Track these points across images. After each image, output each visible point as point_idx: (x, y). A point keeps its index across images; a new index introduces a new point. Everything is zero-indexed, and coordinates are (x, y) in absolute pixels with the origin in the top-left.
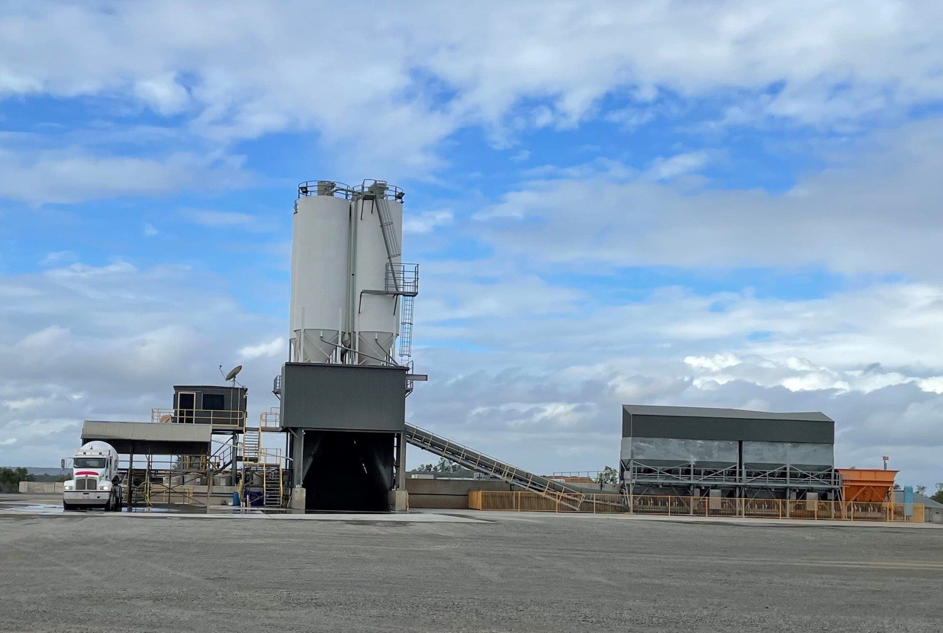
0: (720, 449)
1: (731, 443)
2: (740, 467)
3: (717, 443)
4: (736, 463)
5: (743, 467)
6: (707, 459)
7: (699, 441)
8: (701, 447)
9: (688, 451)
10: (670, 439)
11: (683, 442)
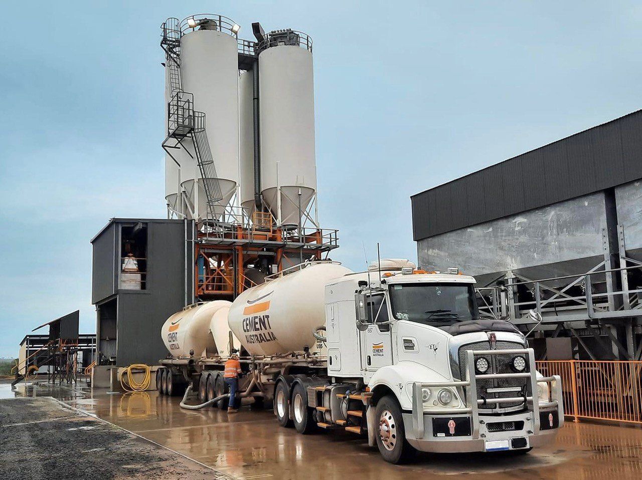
0: (562, 227)
1: (586, 204)
2: (616, 264)
3: (553, 213)
4: (601, 258)
5: (623, 264)
6: (538, 260)
7: (520, 219)
8: (524, 231)
9: (501, 248)
10: (469, 230)
11: (491, 229)
